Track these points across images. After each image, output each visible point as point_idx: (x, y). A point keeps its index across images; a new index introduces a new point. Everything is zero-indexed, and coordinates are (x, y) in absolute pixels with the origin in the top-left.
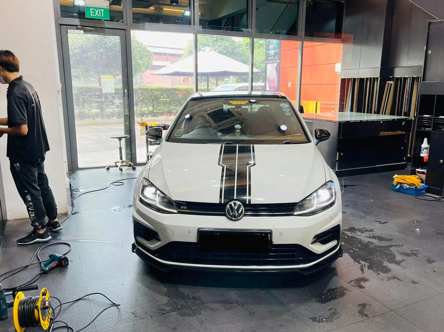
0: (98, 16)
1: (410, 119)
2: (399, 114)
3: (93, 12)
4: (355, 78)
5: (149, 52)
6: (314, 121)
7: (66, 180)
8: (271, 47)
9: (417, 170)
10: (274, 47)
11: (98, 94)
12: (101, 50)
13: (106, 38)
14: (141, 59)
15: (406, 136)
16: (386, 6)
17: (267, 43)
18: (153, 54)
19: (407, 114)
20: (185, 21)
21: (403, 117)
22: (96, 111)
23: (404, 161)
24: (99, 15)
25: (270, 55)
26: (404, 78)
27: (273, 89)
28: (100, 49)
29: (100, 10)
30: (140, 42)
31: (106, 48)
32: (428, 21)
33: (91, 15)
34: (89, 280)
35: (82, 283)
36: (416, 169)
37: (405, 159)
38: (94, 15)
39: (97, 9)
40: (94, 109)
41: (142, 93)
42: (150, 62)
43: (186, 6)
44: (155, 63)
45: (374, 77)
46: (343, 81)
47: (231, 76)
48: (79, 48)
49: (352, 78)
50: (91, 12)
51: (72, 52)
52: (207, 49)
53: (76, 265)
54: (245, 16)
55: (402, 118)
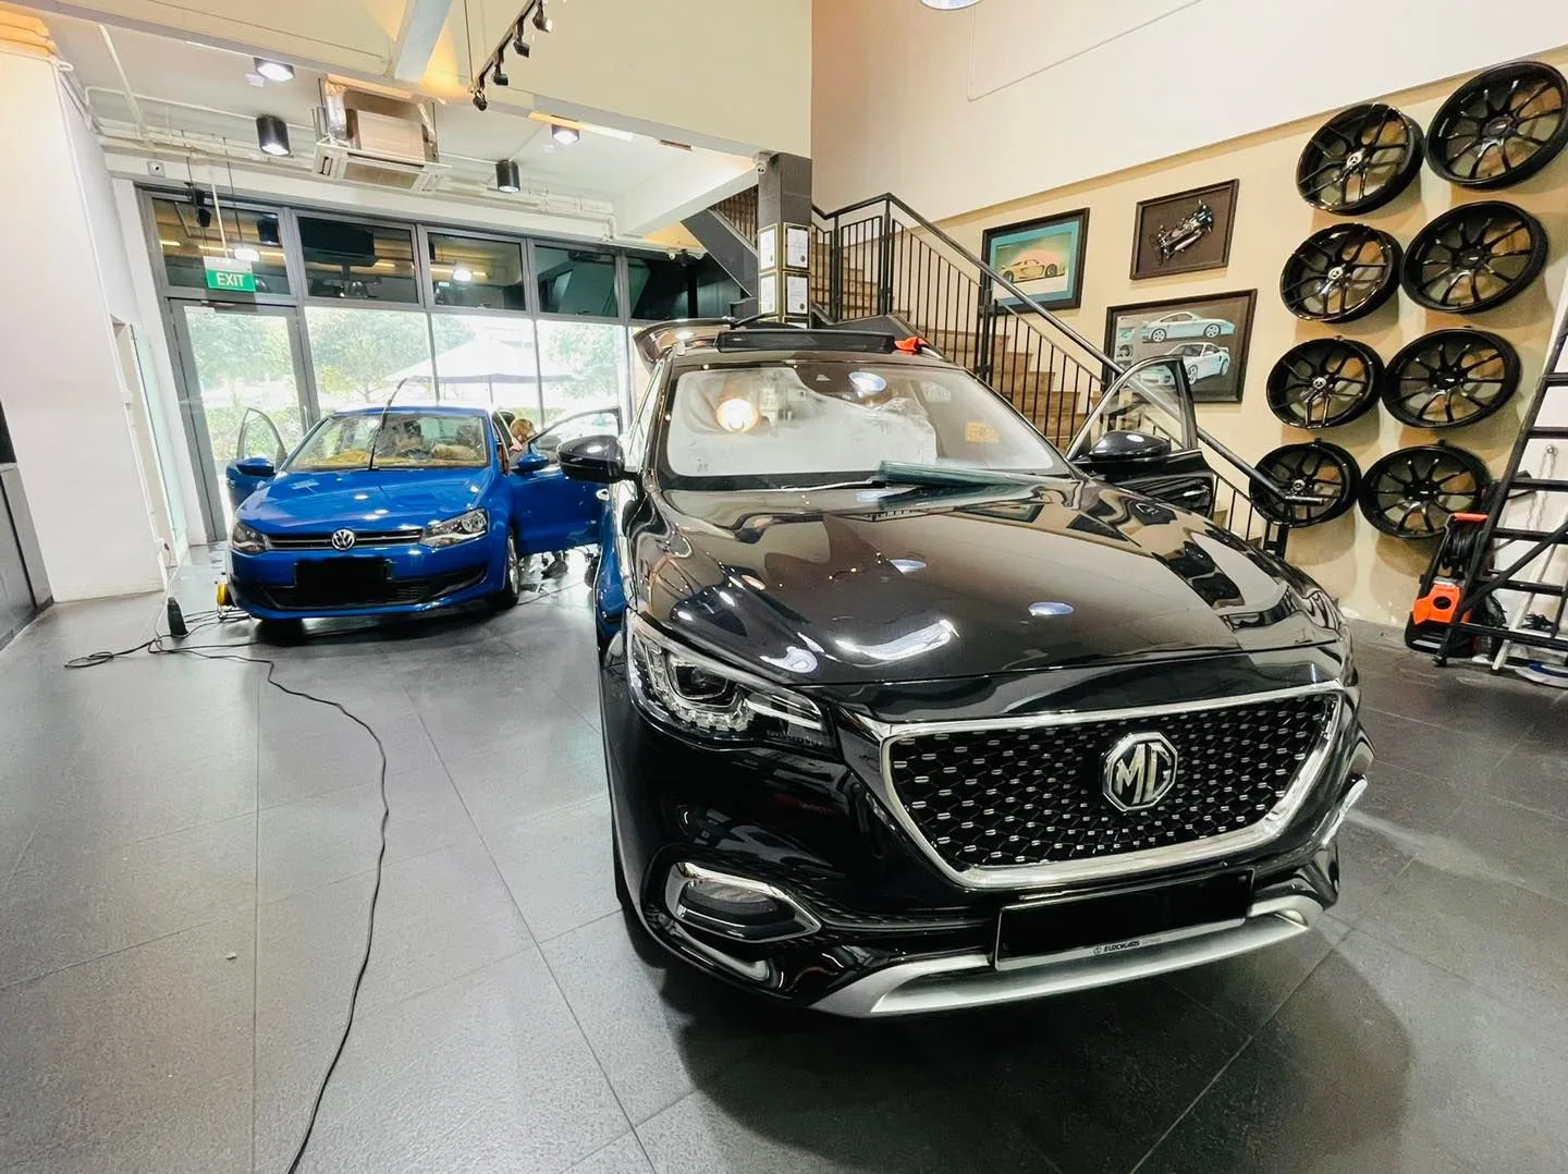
0: (233, 285)
3: (223, 279)
33: (219, 283)
38: (224, 284)
39: (229, 274)
50: (219, 279)
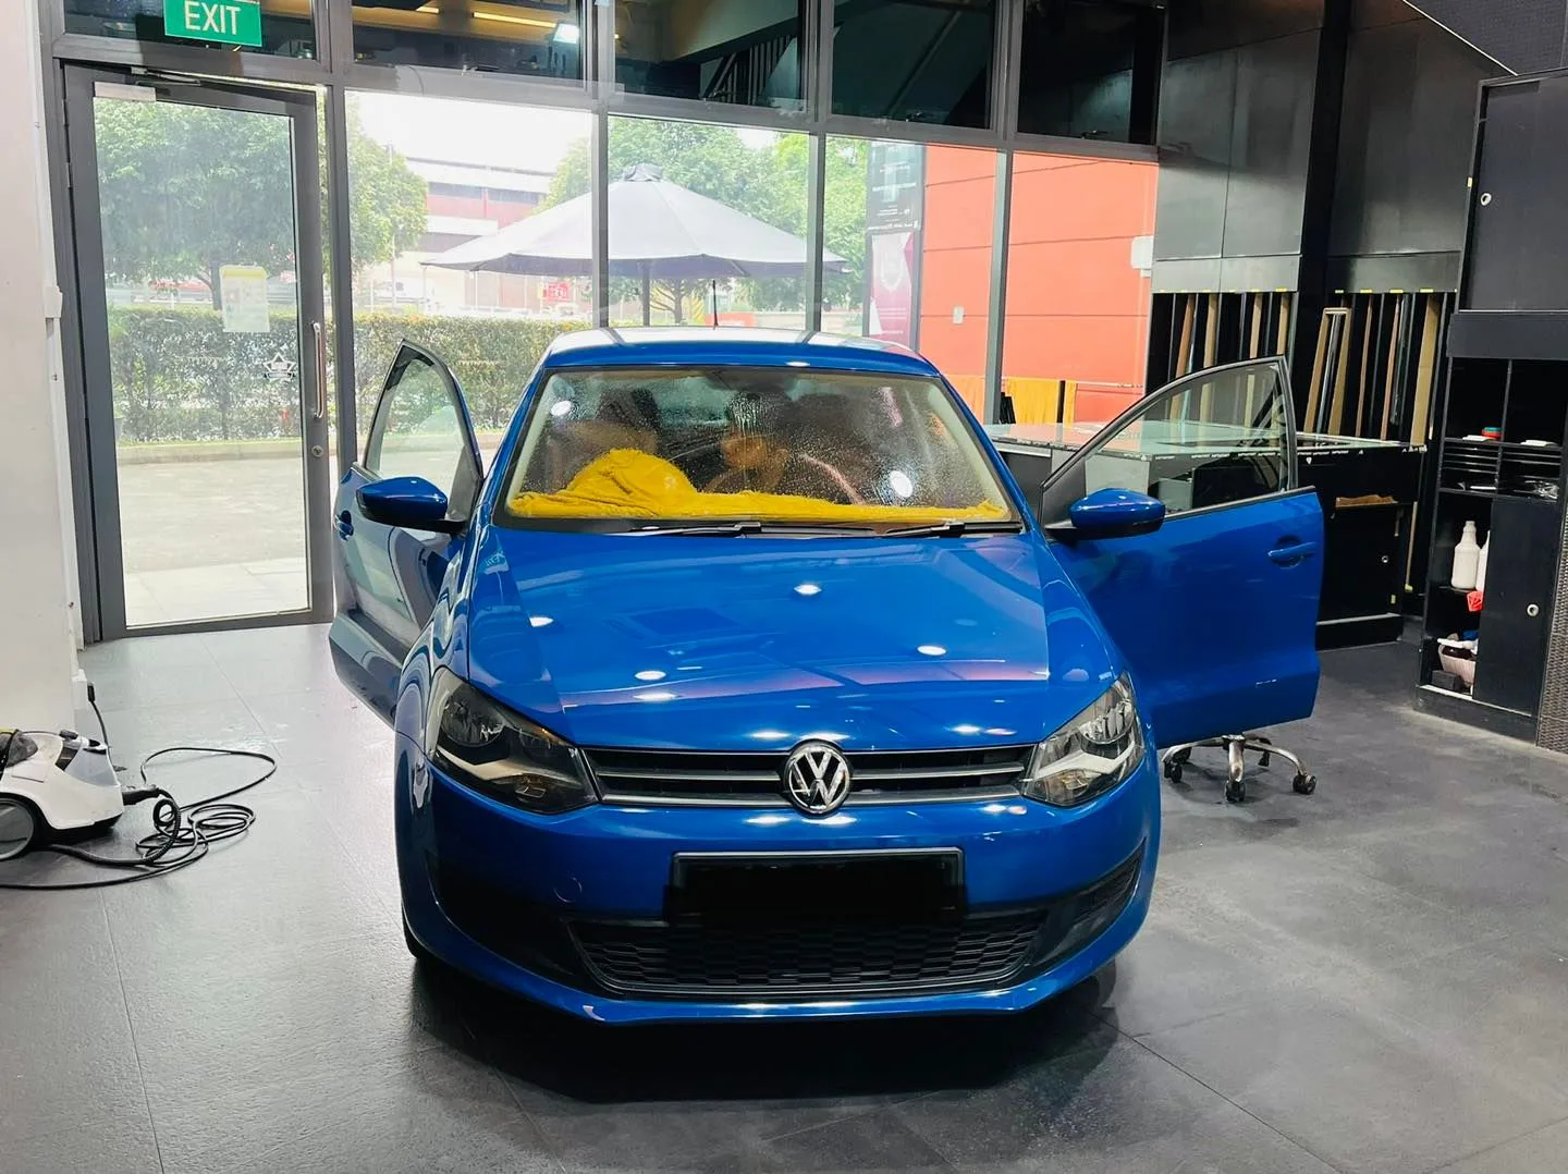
0: (216, 30)
1: (1411, 450)
2: (1371, 431)
3: (197, 16)
4: (1207, 295)
5: (412, 179)
6: (1054, 451)
7: (74, 679)
8: (889, 170)
9: (1443, 642)
10: (898, 173)
11: (211, 338)
12: (225, 171)
13: (246, 121)
14: (381, 209)
15: (1400, 514)
16: (1320, 25)
17: (874, 155)
18: (427, 189)
19: (1401, 430)
20: (561, 58)
21: (1382, 443)
22: (198, 407)
23: (1392, 609)
24: (219, 26)
25: (885, 201)
26: (1388, 295)
27: (894, 332)
28: (218, 165)
29: (222, 7)
30: (381, 143)
31: (243, 163)
32: (1482, 83)
33: (188, 26)
34: (162, 1088)
35: (132, 1102)
36: (1439, 640)
37: (1393, 601)
38: (198, 28)
39: (210, 3)
40: (194, 397)
41: (385, 337)
42: (416, 221)
43: (564, 6)
44: (436, 224)
45: (1277, 290)
46: (1162, 303)
47: (733, 279)
48: (136, 156)
49: (1195, 294)
50: (188, 15)
51: (108, 175)
52: (645, 170)
53: (111, 1026)
54: (793, 47)
55: (1382, 445)
